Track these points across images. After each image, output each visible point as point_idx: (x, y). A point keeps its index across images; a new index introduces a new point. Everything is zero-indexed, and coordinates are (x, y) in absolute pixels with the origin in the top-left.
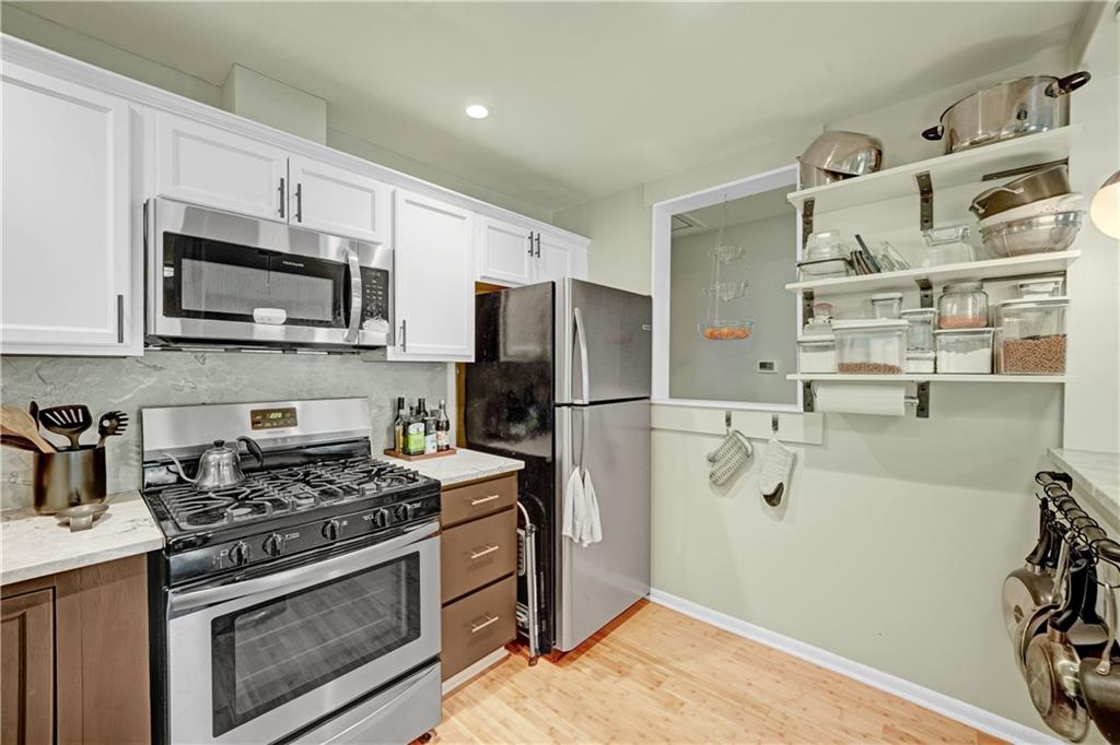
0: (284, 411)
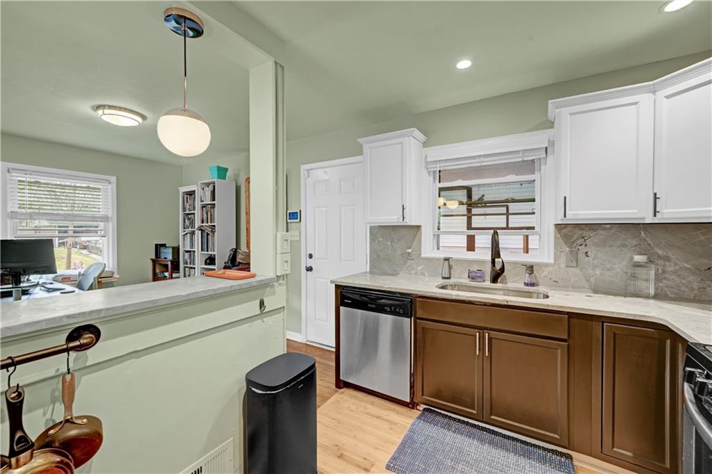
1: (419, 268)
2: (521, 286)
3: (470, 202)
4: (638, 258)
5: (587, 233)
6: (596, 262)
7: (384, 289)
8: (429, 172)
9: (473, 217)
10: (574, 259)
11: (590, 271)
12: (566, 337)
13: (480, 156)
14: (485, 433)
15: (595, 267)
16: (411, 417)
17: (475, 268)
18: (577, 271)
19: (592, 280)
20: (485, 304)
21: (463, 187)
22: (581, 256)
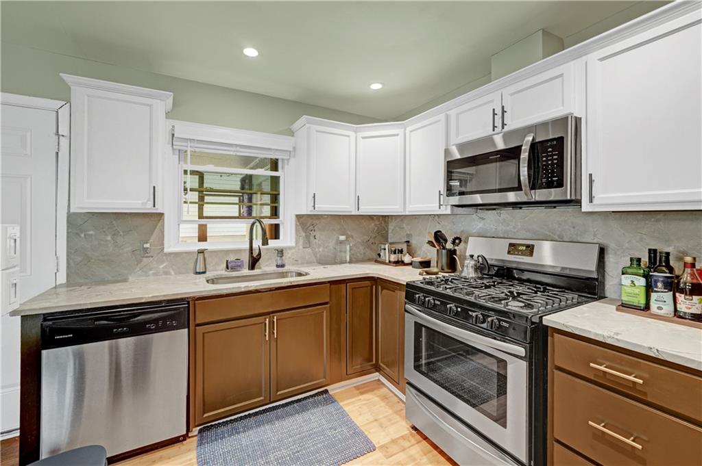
0: (528, 246)
1: (162, 266)
2: (273, 268)
3: (201, 189)
4: (342, 238)
5: (315, 222)
6: (320, 243)
7: (143, 301)
8: (173, 149)
9: (205, 206)
10: (308, 242)
11: (317, 250)
12: (328, 300)
13: (237, 145)
14: (268, 413)
15: (320, 246)
16: (189, 450)
17: (232, 258)
18: (309, 250)
19: (318, 256)
20: (271, 290)
21: (197, 171)
22: (312, 238)
